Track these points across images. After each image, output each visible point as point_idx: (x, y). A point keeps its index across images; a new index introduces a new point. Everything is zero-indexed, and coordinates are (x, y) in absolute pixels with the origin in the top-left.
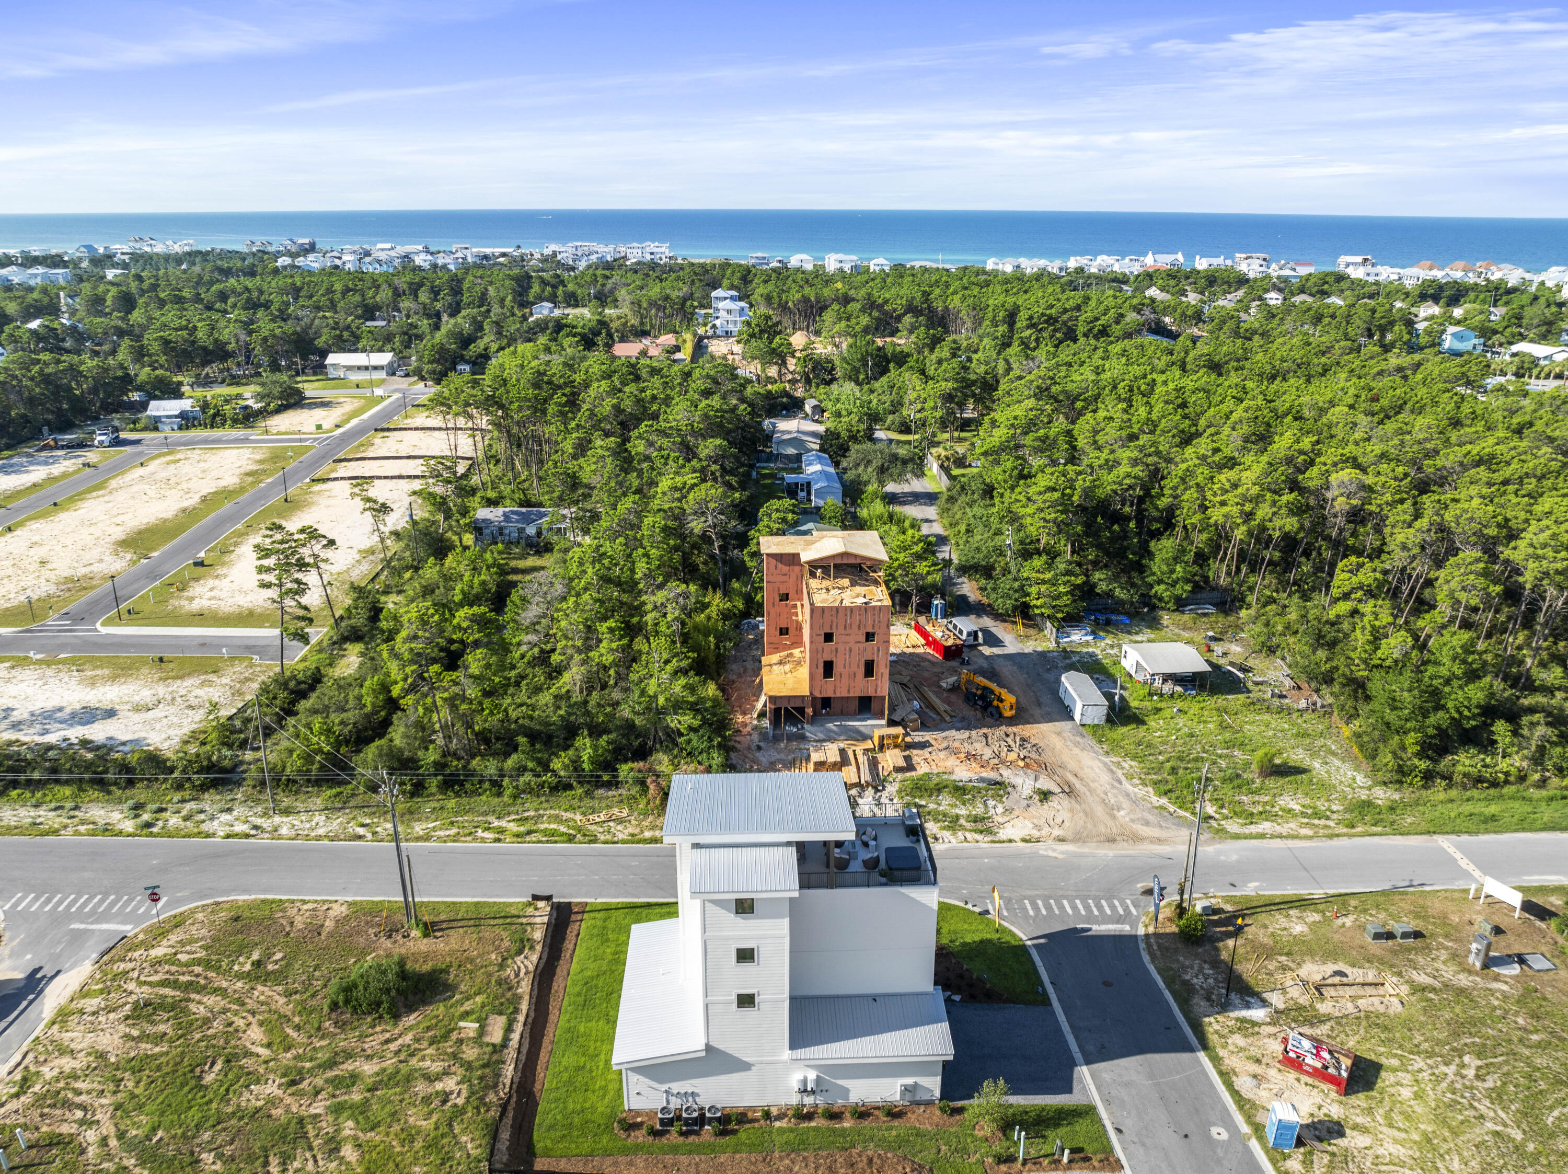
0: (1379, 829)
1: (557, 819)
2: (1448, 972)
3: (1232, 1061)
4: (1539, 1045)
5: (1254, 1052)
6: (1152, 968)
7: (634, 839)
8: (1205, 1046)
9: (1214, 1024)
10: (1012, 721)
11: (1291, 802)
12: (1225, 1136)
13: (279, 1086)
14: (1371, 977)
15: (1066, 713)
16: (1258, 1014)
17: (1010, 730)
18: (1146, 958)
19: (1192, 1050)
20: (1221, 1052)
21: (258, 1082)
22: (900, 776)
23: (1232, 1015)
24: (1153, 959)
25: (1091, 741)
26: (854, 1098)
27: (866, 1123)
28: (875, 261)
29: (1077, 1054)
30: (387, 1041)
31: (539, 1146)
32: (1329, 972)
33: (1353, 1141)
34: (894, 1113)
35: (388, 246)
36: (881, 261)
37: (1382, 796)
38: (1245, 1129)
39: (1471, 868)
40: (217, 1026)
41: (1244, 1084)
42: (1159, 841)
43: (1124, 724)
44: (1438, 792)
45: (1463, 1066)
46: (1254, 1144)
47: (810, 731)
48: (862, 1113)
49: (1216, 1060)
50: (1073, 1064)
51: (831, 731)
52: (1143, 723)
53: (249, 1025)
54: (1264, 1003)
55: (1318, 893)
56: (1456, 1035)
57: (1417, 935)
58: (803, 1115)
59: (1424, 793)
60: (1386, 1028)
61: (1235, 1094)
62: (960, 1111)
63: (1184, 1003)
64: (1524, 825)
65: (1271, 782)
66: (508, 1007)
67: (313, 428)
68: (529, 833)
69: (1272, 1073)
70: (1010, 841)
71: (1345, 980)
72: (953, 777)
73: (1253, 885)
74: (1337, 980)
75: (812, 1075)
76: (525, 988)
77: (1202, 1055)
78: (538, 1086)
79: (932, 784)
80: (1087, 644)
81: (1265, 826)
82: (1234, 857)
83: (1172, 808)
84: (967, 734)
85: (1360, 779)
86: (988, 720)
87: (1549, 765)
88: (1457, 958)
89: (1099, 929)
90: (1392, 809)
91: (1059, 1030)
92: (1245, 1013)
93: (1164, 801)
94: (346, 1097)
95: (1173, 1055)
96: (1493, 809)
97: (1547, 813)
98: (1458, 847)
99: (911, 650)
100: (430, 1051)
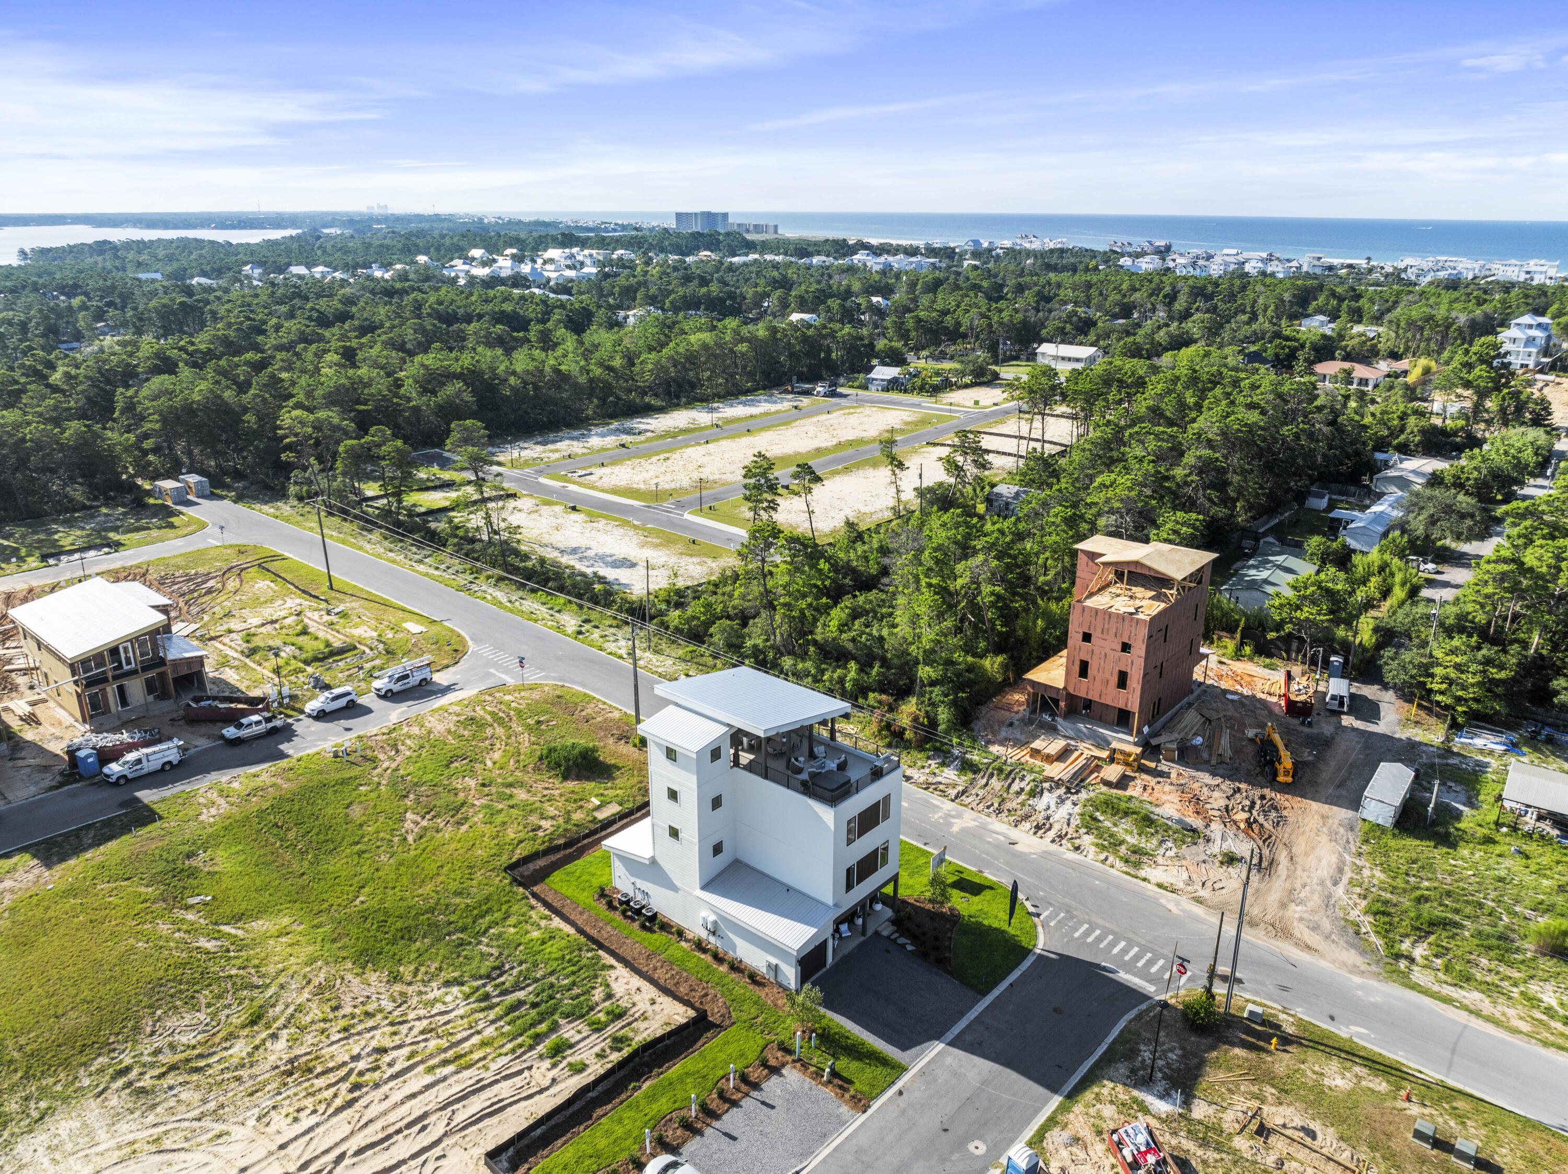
3: (1077, 1119)
5: (1107, 1125)
6: (1122, 1024)
8: (1071, 1096)
9: (1107, 1089)
10: (1282, 788)
12: (980, 1152)
13: (477, 784)
14: (1344, 1156)
16: (1163, 1107)
17: (1272, 794)
18: (1129, 1017)
19: (1054, 1091)
20: (1079, 1109)
21: (471, 777)
22: (1104, 789)
23: (1136, 1093)
24: (1134, 1021)
26: (735, 953)
27: (734, 975)
29: (952, 1035)
32: (1298, 1122)
34: (754, 979)
35: (1234, 251)
41: (1059, 1136)
47: (1061, 725)
48: (736, 967)
49: (1064, 1110)
50: (938, 1038)
51: (1080, 731)
52: (1451, 846)
53: (499, 749)
54: (1185, 1104)
58: (701, 947)
61: (1041, 1137)
63: (1108, 1061)
65: (1547, 964)
67: (972, 404)
69: (1099, 1147)
70: (1144, 880)
71: (1308, 1141)
72: (1157, 810)
73: (1357, 1029)
74: (1297, 1135)
75: (713, 918)
77: (1057, 1098)
79: (1123, 805)
81: (1473, 997)
82: (1378, 999)
83: (1367, 929)
84: (1218, 781)
86: (1257, 778)
89: (1124, 976)
91: (963, 1013)
93: (1367, 919)
94: (496, 804)
95: (1031, 1083)
99: (1263, 696)
100: (561, 804)
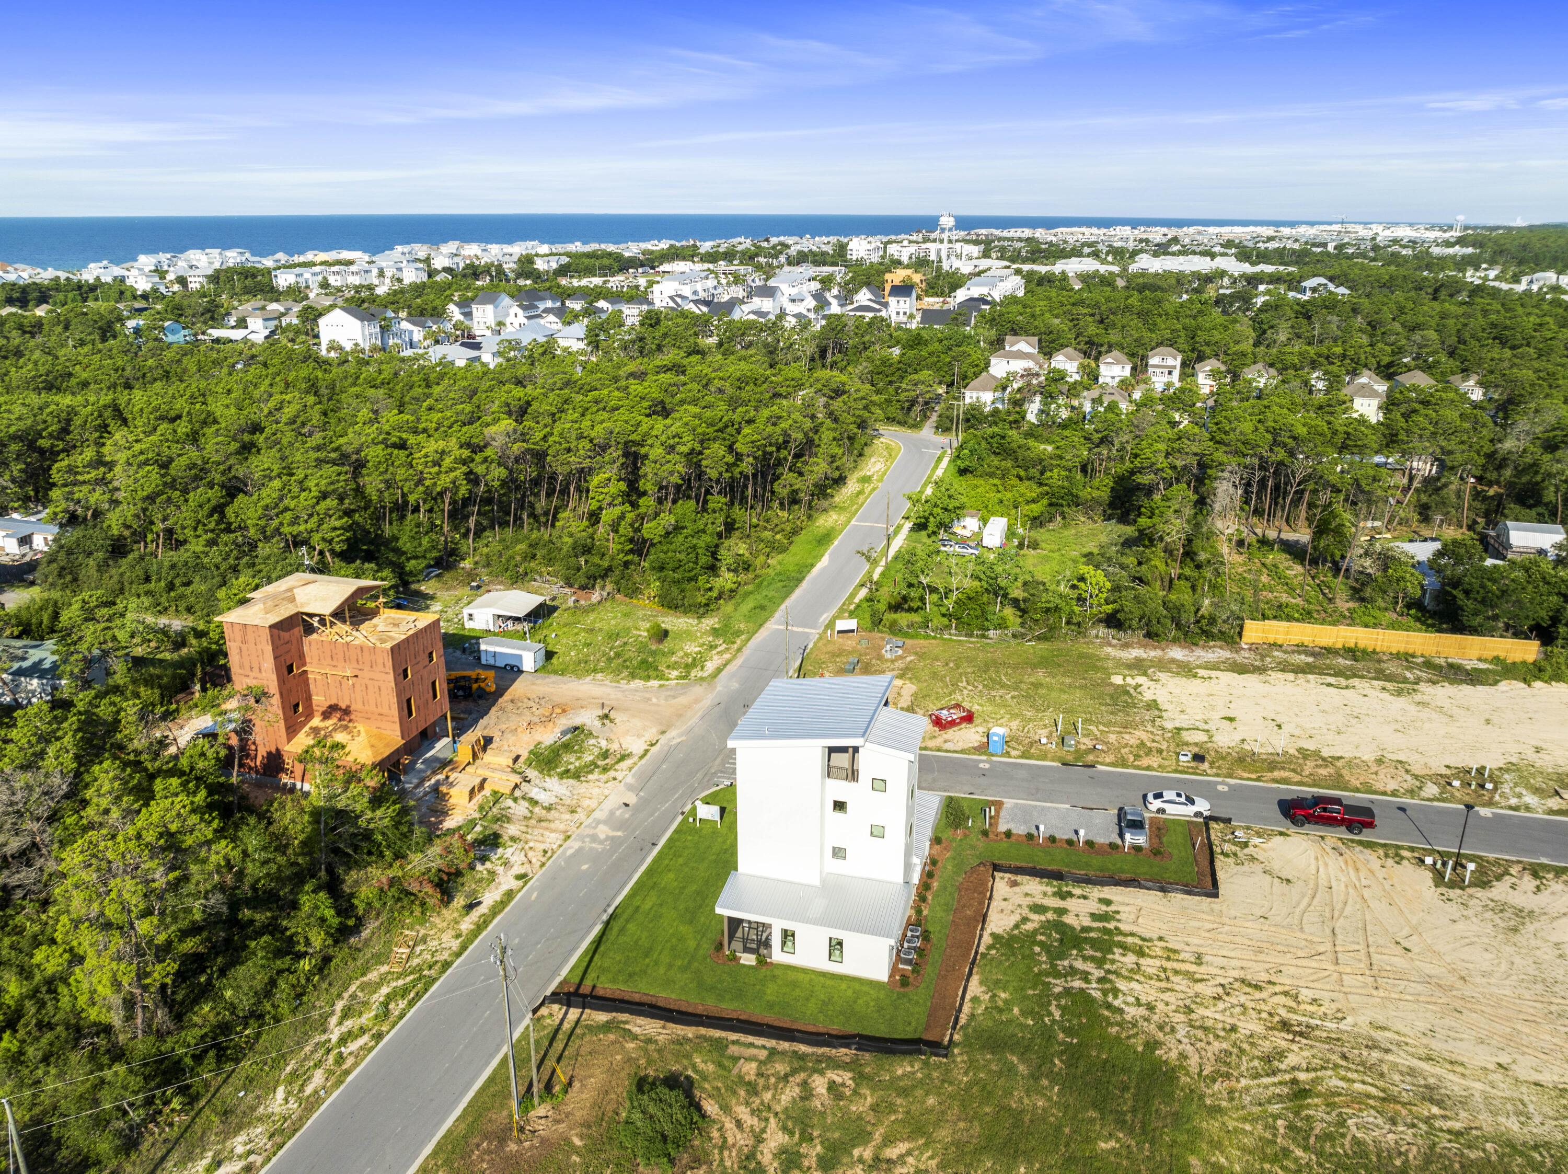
0: (742, 638)
1: (373, 986)
2: (890, 665)
3: (931, 744)
4: (957, 667)
7: (466, 937)
10: (498, 693)
11: (691, 647)
12: (987, 764)
15: (516, 670)
17: (506, 698)
25: (556, 678)
30: (739, 1126)
37: (712, 622)
38: (983, 757)
39: (800, 629)
41: (949, 746)
42: (697, 700)
43: (551, 657)
45: (965, 688)
46: (994, 758)
47: (406, 781)
51: (420, 771)
52: (555, 653)
56: (941, 681)
57: (858, 661)
61: (956, 752)
64: (775, 602)
65: (668, 644)
66: (713, 1043)
68: (385, 1007)
76: (687, 1031)
83: (664, 683)
84: (492, 717)
85: (691, 621)
86: (481, 702)
87: (741, 570)
88: (880, 659)
93: (654, 682)
94: (813, 1159)
96: (752, 603)
97: (771, 593)
100: (766, 1096)
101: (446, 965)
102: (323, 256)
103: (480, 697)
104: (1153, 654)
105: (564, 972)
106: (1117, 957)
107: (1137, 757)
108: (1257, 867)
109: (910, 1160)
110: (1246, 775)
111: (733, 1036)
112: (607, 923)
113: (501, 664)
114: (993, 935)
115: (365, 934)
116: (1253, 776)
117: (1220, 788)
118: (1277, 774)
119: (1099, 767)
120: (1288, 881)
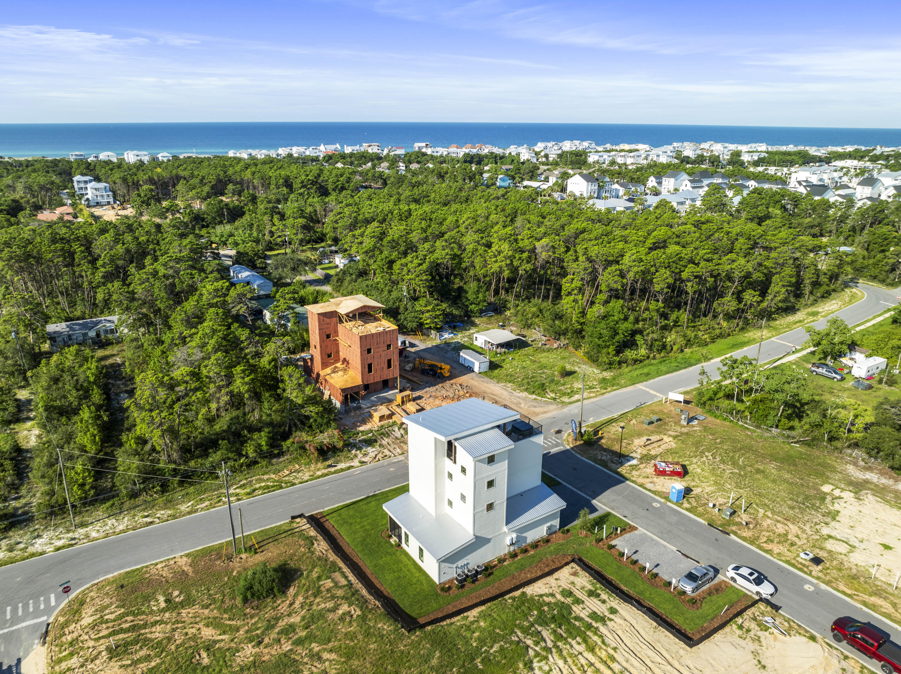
0: (615, 388)
1: (262, 480)
2: (678, 428)
3: (640, 480)
4: (720, 443)
5: (644, 475)
6: (583, 459)
7: (313, 477)
8: (627, 479)
9: (623, 470)
10: (450, 378)
11: (578, 385)
12: (658, 505)
13: (253, 647)
14: (658, 438)
15: (470, 370)
16: (634, 462)
17: (452, 382)
18: (579, 456)
19: (623, 482)
20: (634, 479)
21: (238, 651)
23: (627, 465)
24: (582, 456)
25: (487, 379)
26: (529, 541)
27: (537, 550)
28: (161, 154)
29: (588, 497)
30: (291, 605)
31: (414, 615)
32: (644, 440)
33: (696, 491)
34: (547, 541)
36: (166, 154)
37: (607, 375)
38: (663, 500)
39: (655, 393)
40: (179, 638)
41: (649, 486)
42: (545, 412)
43: (496, 369)
44: (625, 369)
45: (707, 457)
46: (669, 504)
47: (364, 404)
48: (535, 545)
49: (633, 482)
50: (590, 501)
51: (373, 401)
52: (502, 367)
53: (199, 629)
54: (633, 458)
55: (615, 415)
56: (697, 448)
57: (659, 420)
58: (514, 555)
59: (621, 370)
60: (676, 453)
61: (650, 490)
62: (568, 531)
63: (606, 466)
64: (659, 374)
65: (567, 379)
66: (334, 567)
68: (254, 490)
69: (655, 479)
71: (651, 441)
73: (591, 419)
74: (649, 442)
75: (514, 535)
76: (332, 557)
77: (628, 482)
78: (385, 592)
80: (452, 338)
81: (577, 397)
82: (576, 411)
83: (540, 398)
84: (435, 388)
85: (596, 371)
86: (438, 380)
87: (655, 350)
88: (677, 423)
89: (553, 451)
90: (614, 379)
91: (573, 491)
92: (629, 463)
93: (534, 396)
94: (297, 636)
96: (646, 370)
97: (663, 368)
98: (645, 386)
100: (318, 600)
101: (294, 484)
102: (627, 147)
103: (439, 377)
104: (884, 481)
105: (326, 509)
106: (574, 643)
107: (770, 540)
108: (753, 647)
109: (327, 663)
110: (842, 587)
111: (346, 570)
112: (368, 497)
113: (466, 365)
114: (524, 593)
115: (281, 459)
116: (849, 592)
117: (806, 587)
118: (873, 600)
119: (732, 536)
120: (764, 667)
